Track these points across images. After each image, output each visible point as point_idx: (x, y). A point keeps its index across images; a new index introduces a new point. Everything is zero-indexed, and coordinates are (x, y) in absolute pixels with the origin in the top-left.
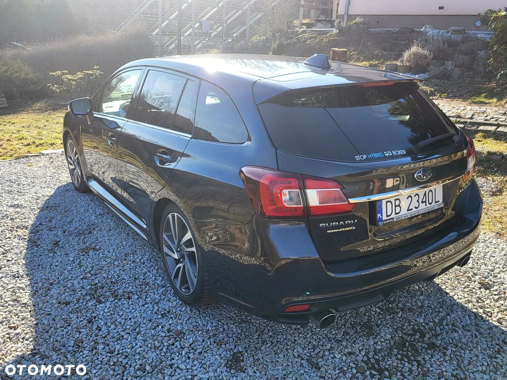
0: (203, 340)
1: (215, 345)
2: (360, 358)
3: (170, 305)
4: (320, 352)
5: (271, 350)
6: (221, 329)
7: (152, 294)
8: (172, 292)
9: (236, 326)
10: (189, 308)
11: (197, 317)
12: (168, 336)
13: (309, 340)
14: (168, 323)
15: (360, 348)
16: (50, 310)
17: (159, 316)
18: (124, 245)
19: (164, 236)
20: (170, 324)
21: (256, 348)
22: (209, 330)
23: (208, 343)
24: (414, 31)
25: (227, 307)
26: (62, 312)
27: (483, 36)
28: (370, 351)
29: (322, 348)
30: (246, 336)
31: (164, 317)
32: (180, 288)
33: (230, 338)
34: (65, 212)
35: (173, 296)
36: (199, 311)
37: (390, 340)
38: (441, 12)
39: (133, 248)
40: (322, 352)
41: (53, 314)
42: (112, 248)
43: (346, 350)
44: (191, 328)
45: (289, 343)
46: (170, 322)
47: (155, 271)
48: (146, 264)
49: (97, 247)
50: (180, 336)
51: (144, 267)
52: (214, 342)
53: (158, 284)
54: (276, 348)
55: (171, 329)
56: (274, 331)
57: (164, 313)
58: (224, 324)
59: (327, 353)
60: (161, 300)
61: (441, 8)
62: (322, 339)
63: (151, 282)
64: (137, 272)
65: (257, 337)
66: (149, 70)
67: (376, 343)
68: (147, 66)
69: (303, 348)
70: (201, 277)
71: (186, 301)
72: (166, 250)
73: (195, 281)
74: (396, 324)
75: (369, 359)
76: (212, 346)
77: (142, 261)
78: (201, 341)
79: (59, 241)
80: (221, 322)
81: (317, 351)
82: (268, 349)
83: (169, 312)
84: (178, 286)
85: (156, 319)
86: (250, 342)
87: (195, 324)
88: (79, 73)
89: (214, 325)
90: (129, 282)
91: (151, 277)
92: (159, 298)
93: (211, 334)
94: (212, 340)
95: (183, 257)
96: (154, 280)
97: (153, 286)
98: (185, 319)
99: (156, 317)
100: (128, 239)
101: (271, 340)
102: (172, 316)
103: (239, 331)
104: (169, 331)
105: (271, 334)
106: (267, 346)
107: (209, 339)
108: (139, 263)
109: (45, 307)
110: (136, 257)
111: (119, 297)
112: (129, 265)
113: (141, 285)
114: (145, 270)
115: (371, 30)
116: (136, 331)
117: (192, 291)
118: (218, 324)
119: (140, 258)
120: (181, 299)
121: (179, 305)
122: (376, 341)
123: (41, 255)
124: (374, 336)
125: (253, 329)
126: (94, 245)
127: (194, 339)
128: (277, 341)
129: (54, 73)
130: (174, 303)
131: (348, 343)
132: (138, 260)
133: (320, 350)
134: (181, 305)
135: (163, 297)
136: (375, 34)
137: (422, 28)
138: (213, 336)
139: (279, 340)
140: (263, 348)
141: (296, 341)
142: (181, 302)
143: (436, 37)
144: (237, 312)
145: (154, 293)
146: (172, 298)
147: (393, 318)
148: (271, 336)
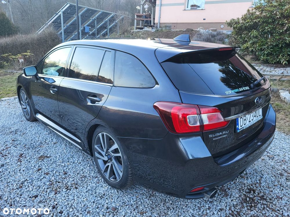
0: (131, 212)
1: (139, 214)
2: (228, 212)
3: (104, 189)
4: (203, 211)
5: (175, 214)
6: (140, 203)
7: (90, 183)
8: (103, 181)
9: (148, 199)
10: (116, 190)
11: (123, 196)
12: (108, 212)
13: (194, 204)
14: (106, 203)
15: (225, 205)
16: (25, 202)
17: (99, 198)
18: (65, 152)
19: (96, 147)
20: (107, 203)
21: (165, 213)
22: (132, 204)
23: (135, 214)
24: (193, 30)
25: (139, 187)
26: (33, 203)
27: (225, 32)
28: (231, 206)
29: (204, 208)
30: (156, 205)
31: (102, 199)
32: (109, 178)
33: (146, 208)
34: (23, 134)
35: (104, 183)
36: (123, 192)
37: (239, 198)
38: (204, 21)
39: (71, 154)
40: (205, 211)
41: (27, 205)
42: (58, 155)
43: (218, 207)
44: (121, 205)
45: (184, 207)
46: (107, 202)
47: (88, 168)
48: (81, 163)
49: (48, 156)
50: (115, 211)
51: (81, 166)
52: (138, 212)
53: (92, 176)
54: (177, 212)
55: (109, 207)
56: (172, 200)
57: (102, 196)
58: (140, 198)
59: (208, 211)
60: (97, 187)
61: (204, 19)
62: (201, 202)
63: (87, 175)
64: (77, 170)
65: (163, 205)
66: (76, 47)
67: (232, 200)
68: (74, 45)
69: (193, 210)
70: (125, 172)
71: (113, 186)
72: (97, 155)
73: (121, 174)
74: (238, 186)
75: (232, 212)
76: (138, 215)
77: (79, 162)
78: (130, 212)
79: (23, 154)
80: (138, 197)
81: (202, 210)
82: (173, 213)
83: (104, 195)
84: (107, 177)
85: (97, 200)
86: (160, 209)
87: (123, 201)
88: (18, 55)
89: (134, 200)
90: (74, 176)
91: (87, 171)
92: (96, 186)
93: (135, 207)
94: (136, 211)
95: (110, 159)
96: (89, 173)
97: (89, 178)
98: (116, 199)
99: (97, 199)
100: (67, 148)
101: (172, 206)
102: (107, 197)
103: (151, 203)
104: (108, 208)
105: (171, 202)
106: (172, 211)
107: (134, 210)
108: (77, 163)
109: (21, 201)
110: (74, 159)
111: (69, 188)
112: (71, 165)
113: (82, 178)
114: (82, 168)
115: (172, 30)
116: (87, 211)
117: (118, 180)
118: (137, 199)
119: (77, 160)
120: (109, 185)
121: (109, 189)
122: (232, 199)
123: (12, 164)
124: (229, 196)
125: (159, 200)
126: (46, 155)
127: (125, 212)
128: (177, 207)
129: (4, 55)
130: (106, 188)
131: (217, 202)
132: (76, 162)
133: (203, 210)
134: (110, 189)
135: (97, 185)
136: (175, 32)
137: (198, 29)
138: (136, 208)
139: (177, 206)
140: (169, 213)
141: (187, 205)
142: (110, 187)
143: (205, 33)
144: (146, 189)
145: (91, 182)
146: (104, 185)
147: (235, 183)
148: (171, 204)
